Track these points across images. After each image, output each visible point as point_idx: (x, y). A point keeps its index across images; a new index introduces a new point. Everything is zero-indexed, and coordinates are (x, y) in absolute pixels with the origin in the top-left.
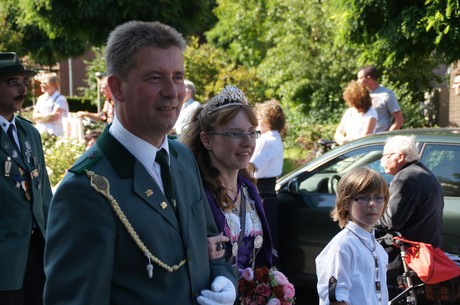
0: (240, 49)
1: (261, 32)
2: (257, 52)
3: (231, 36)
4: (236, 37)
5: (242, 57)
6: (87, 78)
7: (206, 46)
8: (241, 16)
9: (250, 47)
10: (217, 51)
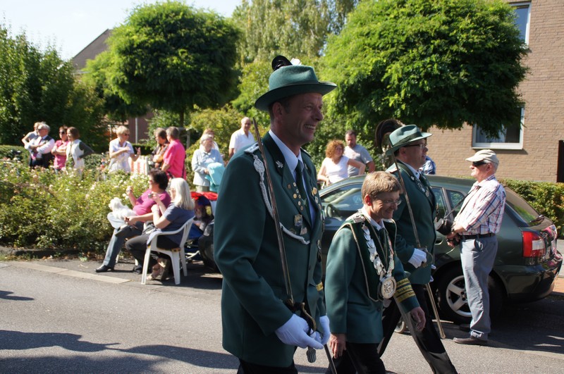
0: (256, 114)
3: (250, 104)
5: (257, 119)
6: (148, 131)
7: (231, 110)
8: (257, 90)
10: (239, 114)
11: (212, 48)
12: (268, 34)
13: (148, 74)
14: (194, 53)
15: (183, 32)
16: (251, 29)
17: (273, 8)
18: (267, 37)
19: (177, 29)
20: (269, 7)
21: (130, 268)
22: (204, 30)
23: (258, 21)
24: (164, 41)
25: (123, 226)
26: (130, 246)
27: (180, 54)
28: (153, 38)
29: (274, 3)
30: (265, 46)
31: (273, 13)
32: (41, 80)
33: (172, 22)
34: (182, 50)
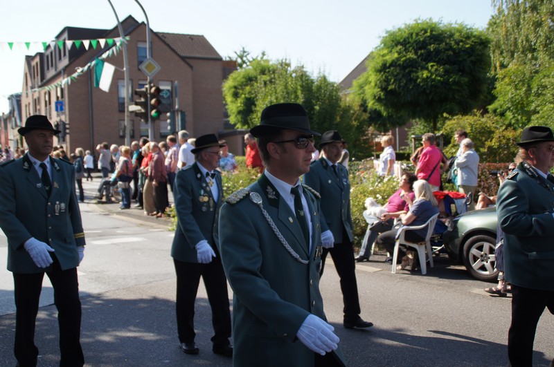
0: (511, 117)
1: (527, 104)
2: (524, 118)
3: (505, 108)
4: (509, 108)
5: (513, 121)
6: (407, 139)
7: (487, 115)
8: (512, 94)
9: (519, 115)
11: (461, 59)
12: (524, 38)
13: (401, 89)
14: (444, 65)
15: (432, 47)
16: (507, 35)
17: (528, 12)
18: (522, 42)
19: (427, 45)
20: (525, 12)
21: (383, 259)
22: (453, 43)
23: (513, 27)
24: (415, 57)
25: (376, 222)
26: (381, 239)
27: (430, 68)
28: (405, 56)
29: (530, 7)
30: (521, 50)
31: (529, 17)
32: (314, 101)
33: (422, 39)
34: (432, 64)
